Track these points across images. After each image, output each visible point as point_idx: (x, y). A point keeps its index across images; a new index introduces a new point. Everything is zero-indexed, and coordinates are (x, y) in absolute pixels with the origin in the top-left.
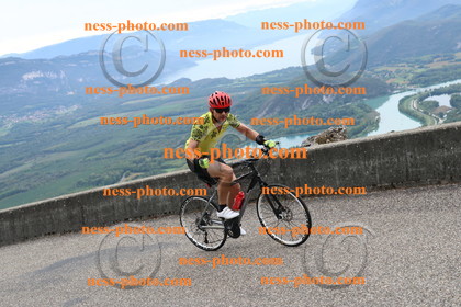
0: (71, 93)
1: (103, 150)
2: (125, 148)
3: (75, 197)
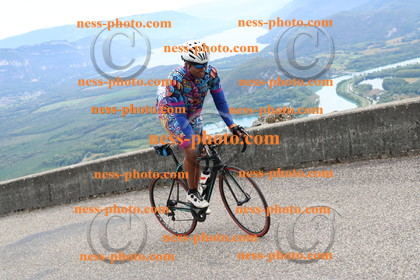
0: (35, 80)
1: (65, 132)
2: (87, 131)
3: (42, 176)
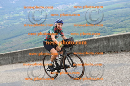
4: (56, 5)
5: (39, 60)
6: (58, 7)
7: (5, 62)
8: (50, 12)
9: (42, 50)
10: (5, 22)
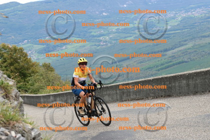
4: (192, 8)
5: (162, 96)
6: (194, 11)
7: (110, 99)
8: (182, 20)
9: (167, 81)
10: (111, 36)
